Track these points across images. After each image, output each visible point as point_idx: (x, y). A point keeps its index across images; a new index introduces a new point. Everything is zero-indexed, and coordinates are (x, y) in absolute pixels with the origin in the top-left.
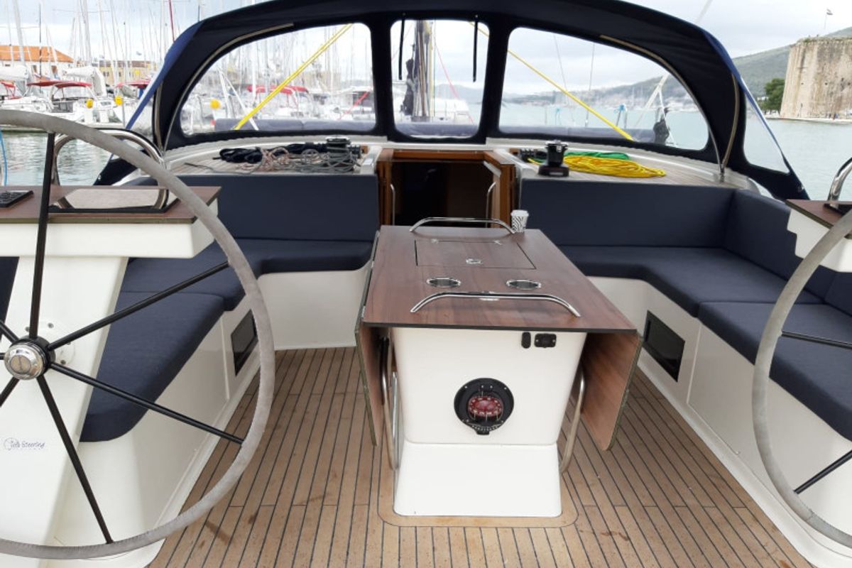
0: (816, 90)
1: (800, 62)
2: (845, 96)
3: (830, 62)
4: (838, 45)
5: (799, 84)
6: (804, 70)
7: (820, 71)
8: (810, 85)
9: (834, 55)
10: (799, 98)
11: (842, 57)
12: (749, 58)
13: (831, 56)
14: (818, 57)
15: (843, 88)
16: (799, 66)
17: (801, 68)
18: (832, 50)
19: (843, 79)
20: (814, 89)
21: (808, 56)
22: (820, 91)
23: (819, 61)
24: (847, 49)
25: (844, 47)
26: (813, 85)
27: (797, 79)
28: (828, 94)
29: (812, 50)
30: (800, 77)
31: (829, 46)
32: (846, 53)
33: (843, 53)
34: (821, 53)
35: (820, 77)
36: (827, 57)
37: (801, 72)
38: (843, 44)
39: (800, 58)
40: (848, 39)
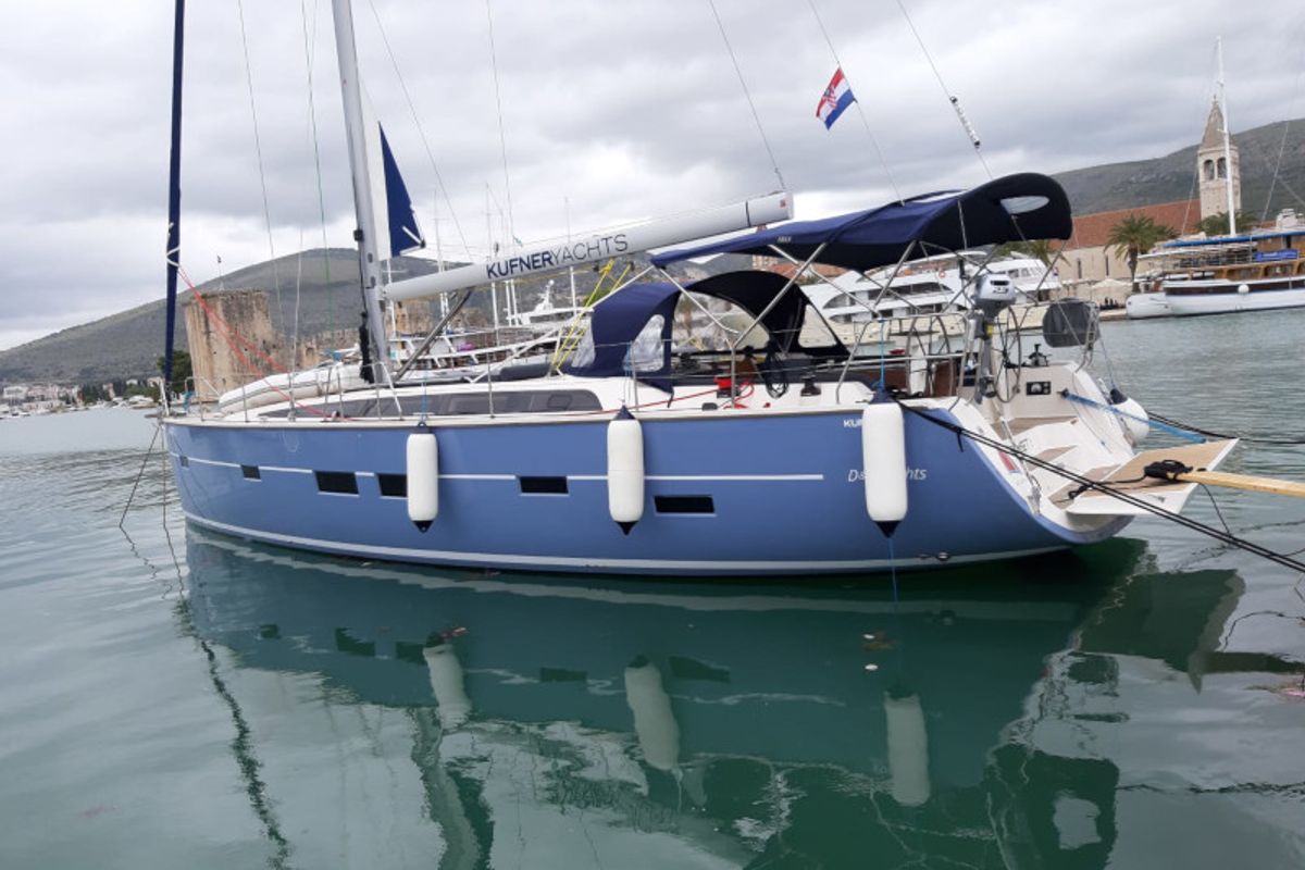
0: (235, 357)
1: (203, 324)
2: (275, 362)
3: (243, 322)
4: (246, 299)
5: (211, 354)
6: (212, 335)
7: (233, 334)
8: (226, 353)
9: (245, 312)
10: (216, 371)
11: (255, 315)
12: (90, 327)
13: (241, 313)
14: (226, 316)
15: (268, 352)
16: (203, 329)
17: (208, 333)
18: (241, 307)
19: (264, 342)
20: (232, 357)
21: (211, 315)
22: (241, 360)
23: (229, 321)
24: (258, 304)
25: (254, 302)
26: (230, 353)
27: (206, 346)
28: (252, 363)
29: (215, 307)
30: (209, 344)
31: (235, 301)
32: (259, 309)
33: (255, 309)
34: (227, 311)
35: (236, 341)
36: (237, 315)
37: (208, 338)
38: (251, 298)
39: (202, 320)
40: (254, 291)
